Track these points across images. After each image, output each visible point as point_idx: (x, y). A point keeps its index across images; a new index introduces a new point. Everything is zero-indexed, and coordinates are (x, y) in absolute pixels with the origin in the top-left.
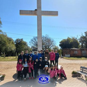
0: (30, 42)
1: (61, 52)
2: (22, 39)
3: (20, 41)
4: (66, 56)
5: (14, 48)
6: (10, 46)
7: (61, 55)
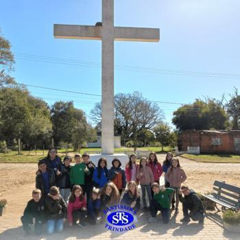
0: (92, 112)
1: (176, 139)
2: (70, 104)
3: (66, 109)
4: (189, 151)
5: (47, 127)
6: (36, 123)
7: (176, 148)
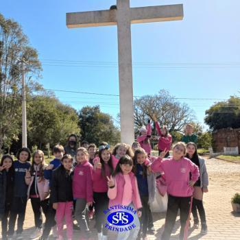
1: (210, 139)
2: (97, 108)
3: (92, 114)
4: (225, 152)
6: (65, 128)
7: (211, 149)
